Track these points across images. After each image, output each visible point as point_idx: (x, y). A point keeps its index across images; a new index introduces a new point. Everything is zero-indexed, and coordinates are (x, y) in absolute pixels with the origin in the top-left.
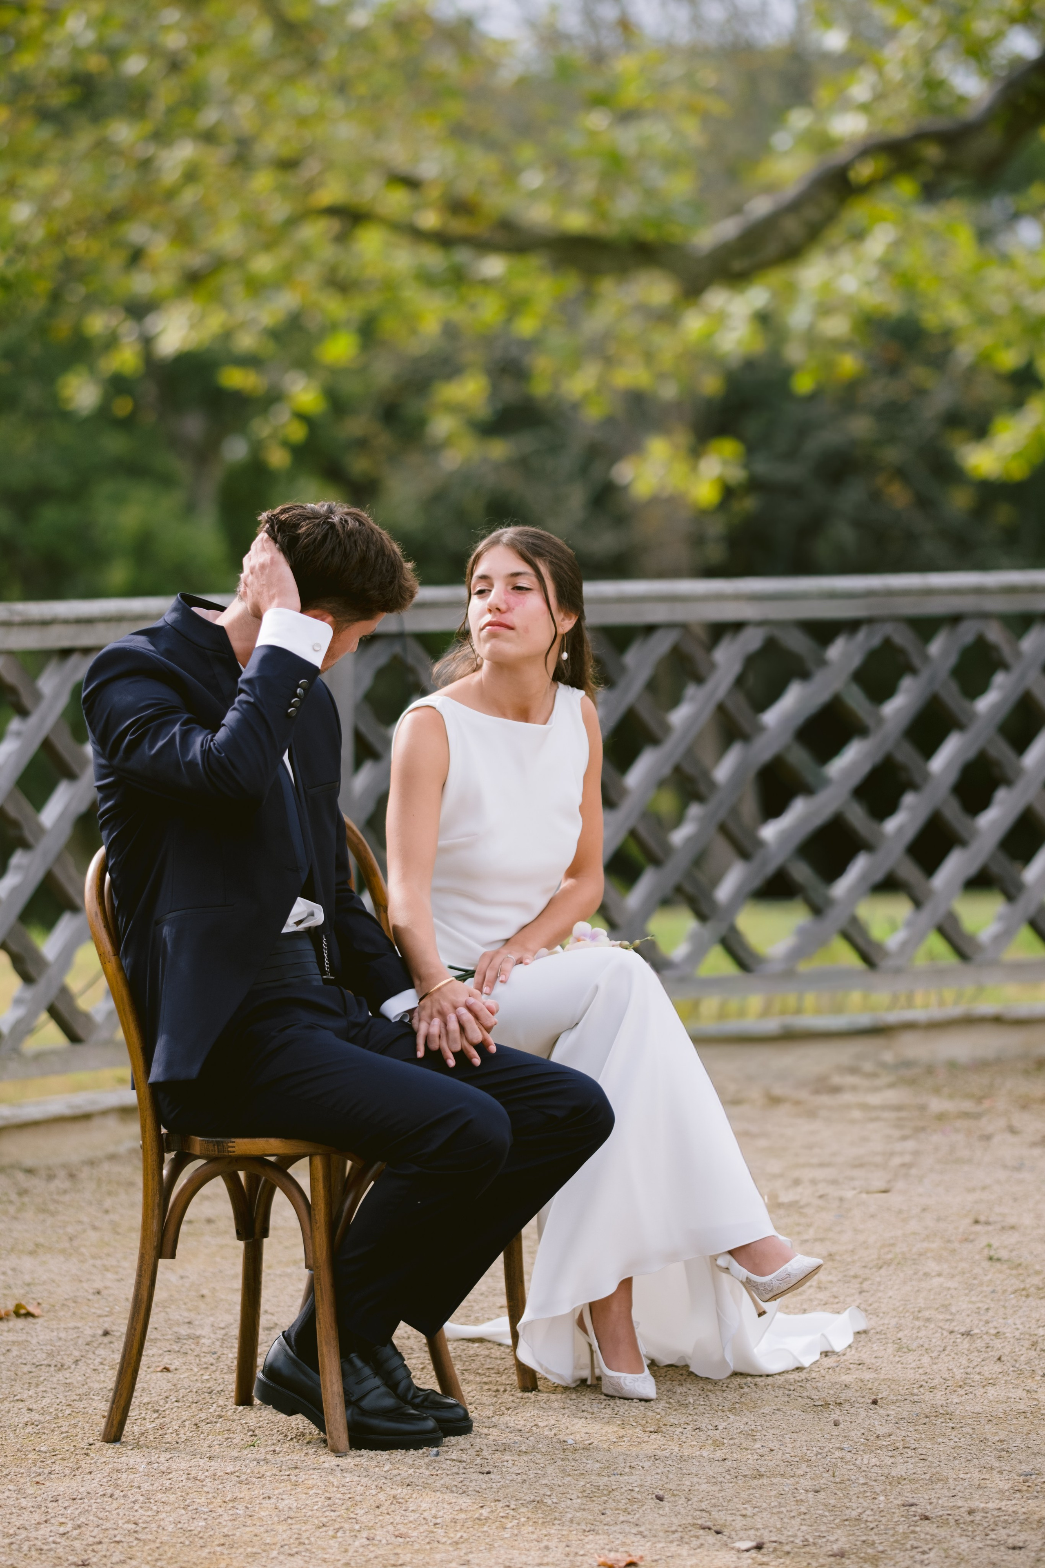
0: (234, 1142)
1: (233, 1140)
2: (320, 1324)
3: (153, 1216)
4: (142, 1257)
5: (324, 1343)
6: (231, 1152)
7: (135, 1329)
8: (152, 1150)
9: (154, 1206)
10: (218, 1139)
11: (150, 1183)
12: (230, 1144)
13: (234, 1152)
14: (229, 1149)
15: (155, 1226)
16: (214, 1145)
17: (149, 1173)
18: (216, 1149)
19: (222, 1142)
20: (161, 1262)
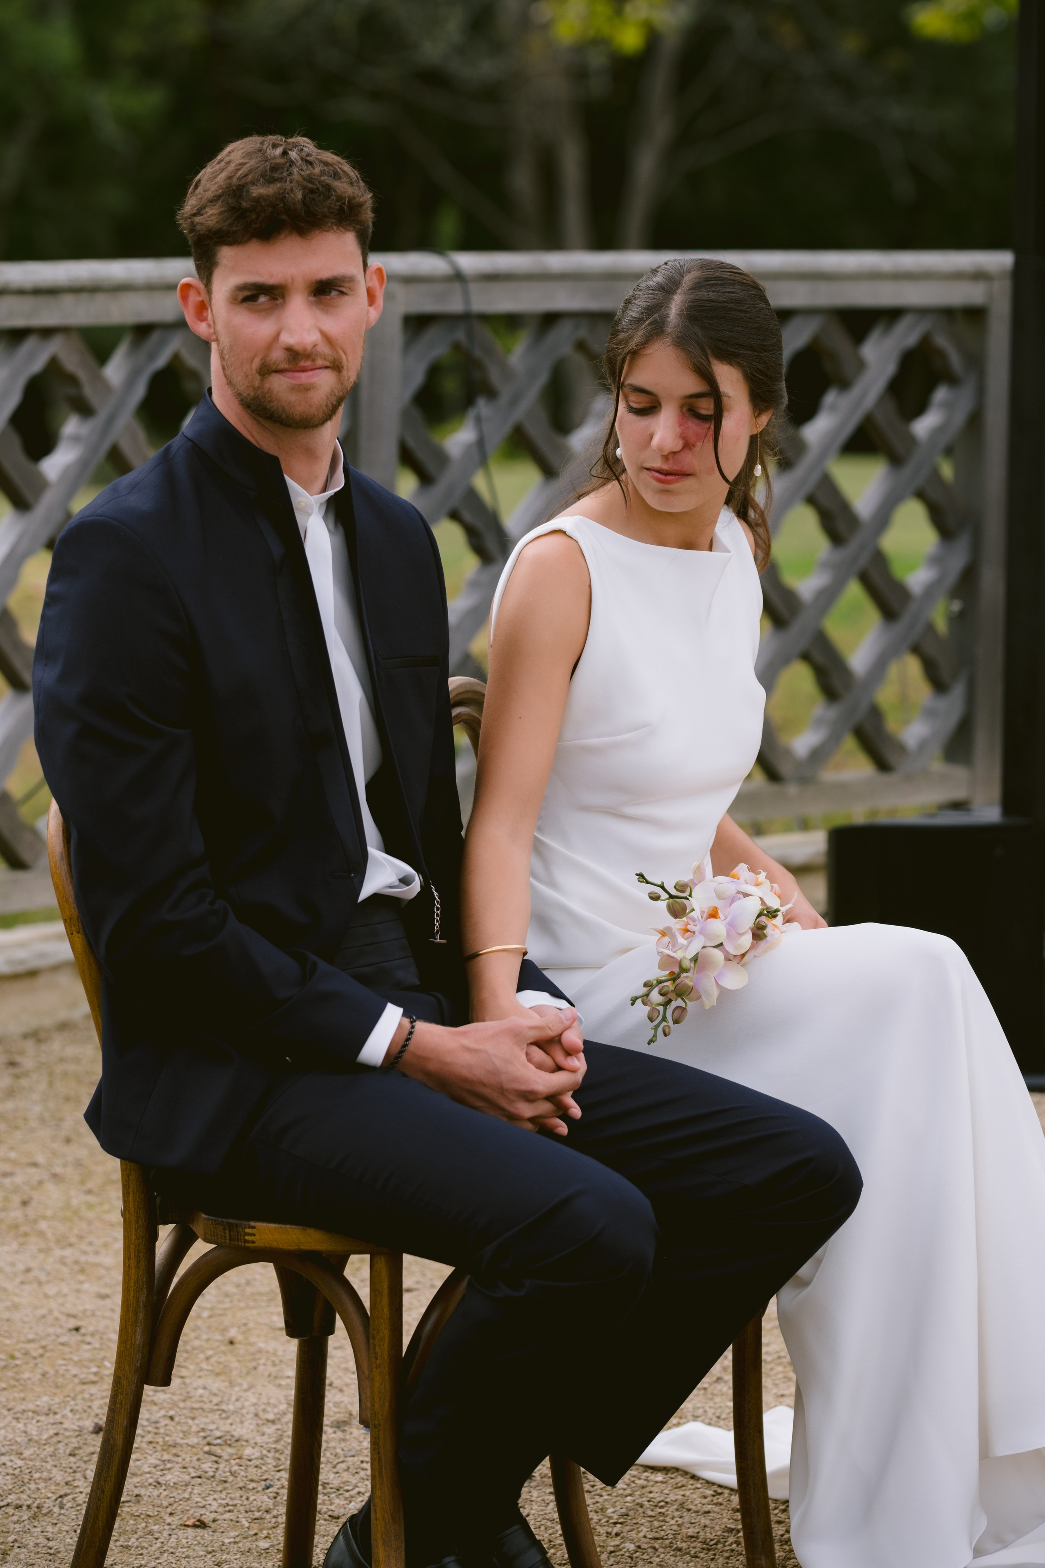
0: (254, 1227)
1: (252, 1224)
2: (375, 1512)
3: (136, 1321)
4: (117, 1381)
5: (380, 1543)
6: (248, 1242)
7: (103, 1491)
8: (137, 1222)
9: (138, 1306)
10: (231, 1221)
11: (133, 1271)
12: (248, 1230)
13: (253, 1242)
14: (247, 1238)
15: (139, 1337)
16: (224, 1229)
17: (132, 1256)
18: (227, 1235)
19: (237, 1226)
20: (148, 1390)
